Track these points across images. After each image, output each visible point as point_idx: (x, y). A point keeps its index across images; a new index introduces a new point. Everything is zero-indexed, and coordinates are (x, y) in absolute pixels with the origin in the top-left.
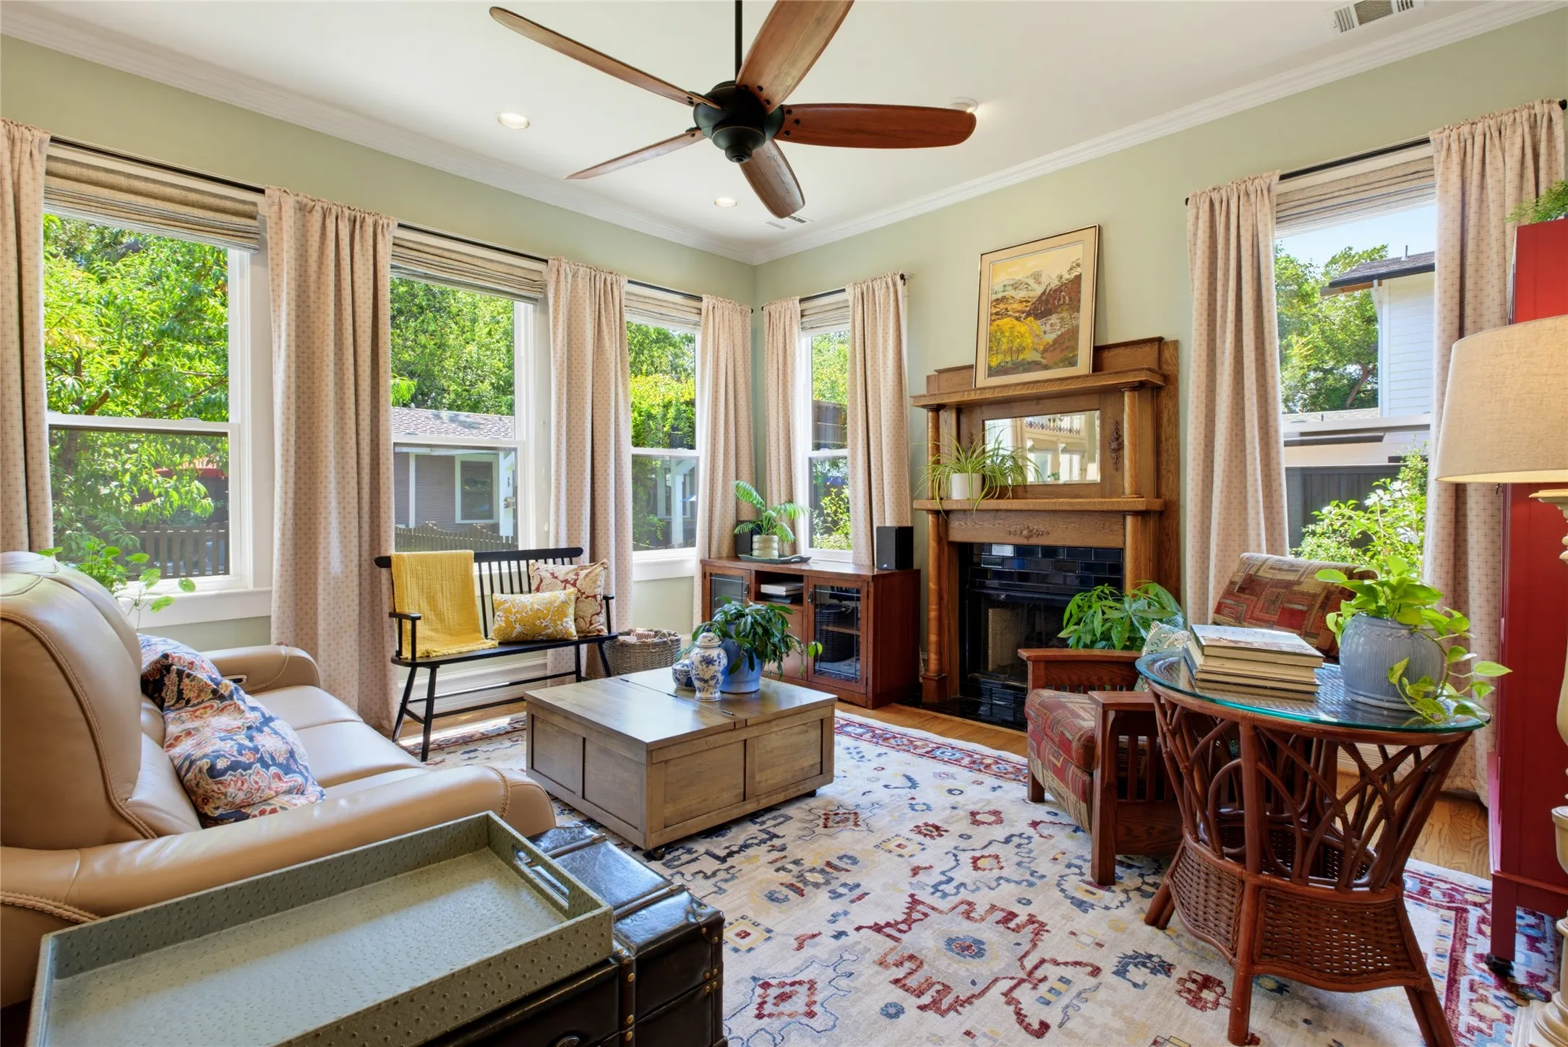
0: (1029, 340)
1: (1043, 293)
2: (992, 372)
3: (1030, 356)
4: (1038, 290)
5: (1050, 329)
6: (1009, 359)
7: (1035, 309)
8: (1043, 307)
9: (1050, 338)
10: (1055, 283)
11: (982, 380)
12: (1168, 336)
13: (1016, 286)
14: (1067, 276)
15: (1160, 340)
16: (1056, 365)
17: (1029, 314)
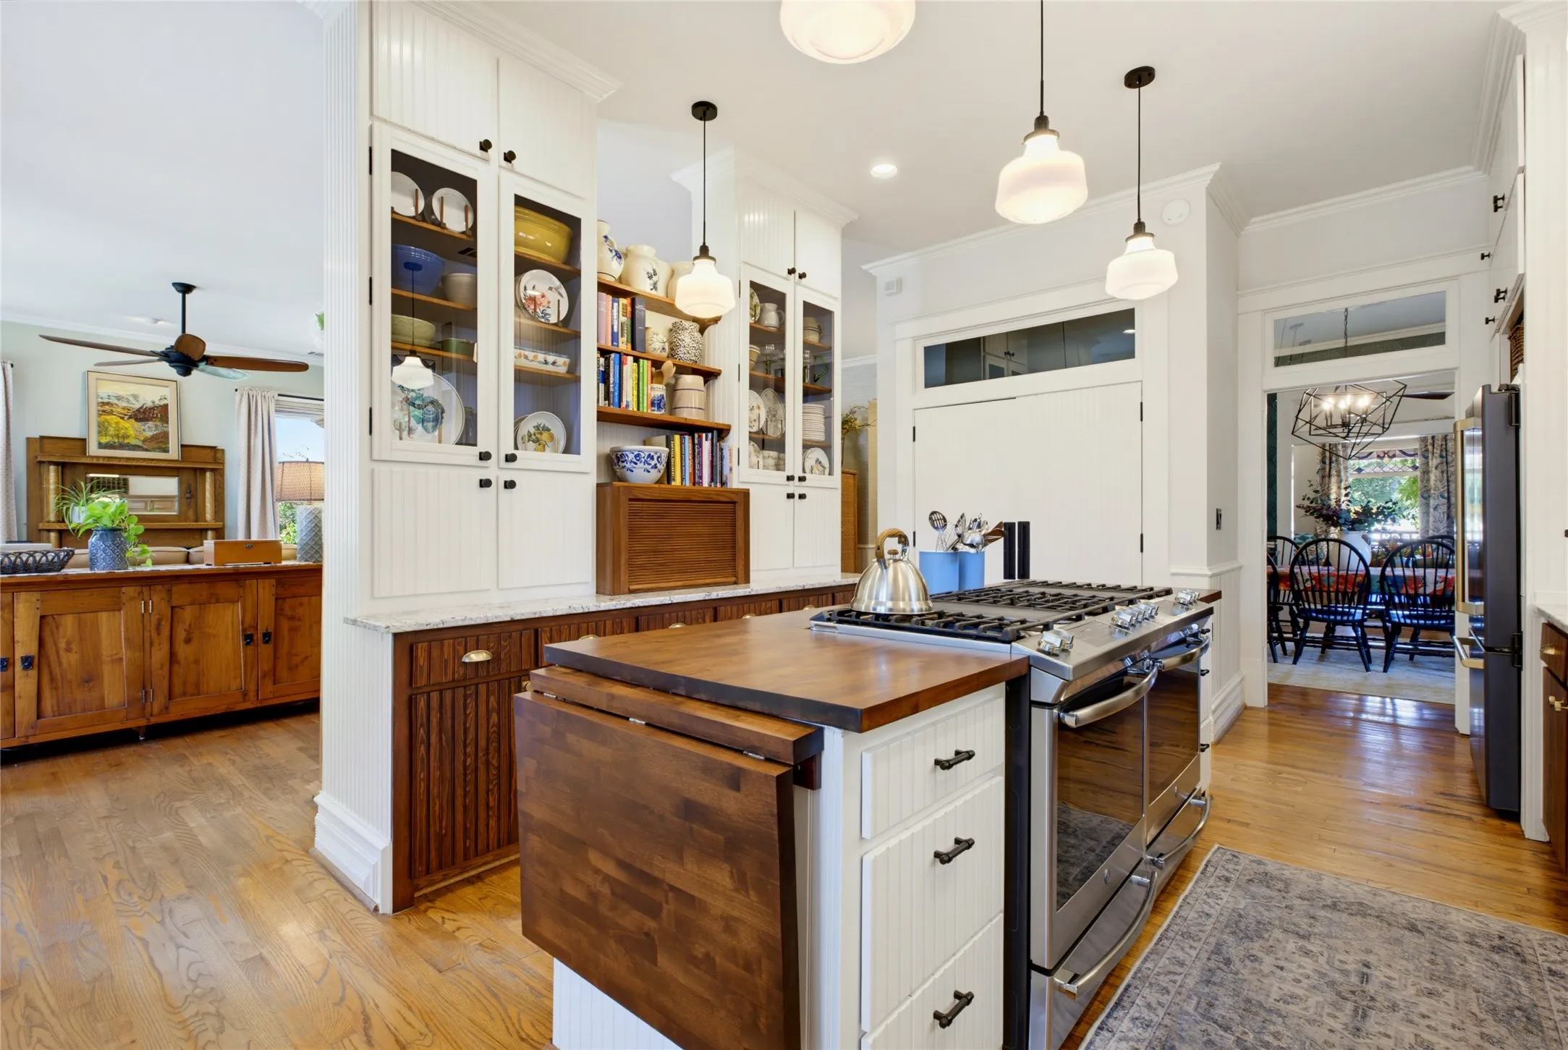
0: (132, 432)
1: (141, 407)
2: (101, 446)
3: (133, 442)
4: (137, 406)
5: (149, 429)
6: (116, 440)
7: (135, 415)
8: (142, 415)
9: (149, 434)
10: (149, 404)
11: (93, 450)
12: (220, 447)
13: (119, 398)
14: (157, 403)
15: (214, 448)
16: (153, 450)
17: (130, 417)
